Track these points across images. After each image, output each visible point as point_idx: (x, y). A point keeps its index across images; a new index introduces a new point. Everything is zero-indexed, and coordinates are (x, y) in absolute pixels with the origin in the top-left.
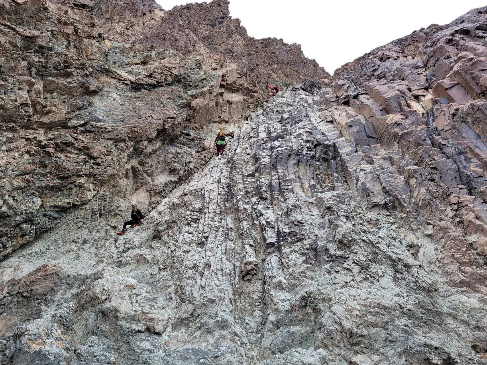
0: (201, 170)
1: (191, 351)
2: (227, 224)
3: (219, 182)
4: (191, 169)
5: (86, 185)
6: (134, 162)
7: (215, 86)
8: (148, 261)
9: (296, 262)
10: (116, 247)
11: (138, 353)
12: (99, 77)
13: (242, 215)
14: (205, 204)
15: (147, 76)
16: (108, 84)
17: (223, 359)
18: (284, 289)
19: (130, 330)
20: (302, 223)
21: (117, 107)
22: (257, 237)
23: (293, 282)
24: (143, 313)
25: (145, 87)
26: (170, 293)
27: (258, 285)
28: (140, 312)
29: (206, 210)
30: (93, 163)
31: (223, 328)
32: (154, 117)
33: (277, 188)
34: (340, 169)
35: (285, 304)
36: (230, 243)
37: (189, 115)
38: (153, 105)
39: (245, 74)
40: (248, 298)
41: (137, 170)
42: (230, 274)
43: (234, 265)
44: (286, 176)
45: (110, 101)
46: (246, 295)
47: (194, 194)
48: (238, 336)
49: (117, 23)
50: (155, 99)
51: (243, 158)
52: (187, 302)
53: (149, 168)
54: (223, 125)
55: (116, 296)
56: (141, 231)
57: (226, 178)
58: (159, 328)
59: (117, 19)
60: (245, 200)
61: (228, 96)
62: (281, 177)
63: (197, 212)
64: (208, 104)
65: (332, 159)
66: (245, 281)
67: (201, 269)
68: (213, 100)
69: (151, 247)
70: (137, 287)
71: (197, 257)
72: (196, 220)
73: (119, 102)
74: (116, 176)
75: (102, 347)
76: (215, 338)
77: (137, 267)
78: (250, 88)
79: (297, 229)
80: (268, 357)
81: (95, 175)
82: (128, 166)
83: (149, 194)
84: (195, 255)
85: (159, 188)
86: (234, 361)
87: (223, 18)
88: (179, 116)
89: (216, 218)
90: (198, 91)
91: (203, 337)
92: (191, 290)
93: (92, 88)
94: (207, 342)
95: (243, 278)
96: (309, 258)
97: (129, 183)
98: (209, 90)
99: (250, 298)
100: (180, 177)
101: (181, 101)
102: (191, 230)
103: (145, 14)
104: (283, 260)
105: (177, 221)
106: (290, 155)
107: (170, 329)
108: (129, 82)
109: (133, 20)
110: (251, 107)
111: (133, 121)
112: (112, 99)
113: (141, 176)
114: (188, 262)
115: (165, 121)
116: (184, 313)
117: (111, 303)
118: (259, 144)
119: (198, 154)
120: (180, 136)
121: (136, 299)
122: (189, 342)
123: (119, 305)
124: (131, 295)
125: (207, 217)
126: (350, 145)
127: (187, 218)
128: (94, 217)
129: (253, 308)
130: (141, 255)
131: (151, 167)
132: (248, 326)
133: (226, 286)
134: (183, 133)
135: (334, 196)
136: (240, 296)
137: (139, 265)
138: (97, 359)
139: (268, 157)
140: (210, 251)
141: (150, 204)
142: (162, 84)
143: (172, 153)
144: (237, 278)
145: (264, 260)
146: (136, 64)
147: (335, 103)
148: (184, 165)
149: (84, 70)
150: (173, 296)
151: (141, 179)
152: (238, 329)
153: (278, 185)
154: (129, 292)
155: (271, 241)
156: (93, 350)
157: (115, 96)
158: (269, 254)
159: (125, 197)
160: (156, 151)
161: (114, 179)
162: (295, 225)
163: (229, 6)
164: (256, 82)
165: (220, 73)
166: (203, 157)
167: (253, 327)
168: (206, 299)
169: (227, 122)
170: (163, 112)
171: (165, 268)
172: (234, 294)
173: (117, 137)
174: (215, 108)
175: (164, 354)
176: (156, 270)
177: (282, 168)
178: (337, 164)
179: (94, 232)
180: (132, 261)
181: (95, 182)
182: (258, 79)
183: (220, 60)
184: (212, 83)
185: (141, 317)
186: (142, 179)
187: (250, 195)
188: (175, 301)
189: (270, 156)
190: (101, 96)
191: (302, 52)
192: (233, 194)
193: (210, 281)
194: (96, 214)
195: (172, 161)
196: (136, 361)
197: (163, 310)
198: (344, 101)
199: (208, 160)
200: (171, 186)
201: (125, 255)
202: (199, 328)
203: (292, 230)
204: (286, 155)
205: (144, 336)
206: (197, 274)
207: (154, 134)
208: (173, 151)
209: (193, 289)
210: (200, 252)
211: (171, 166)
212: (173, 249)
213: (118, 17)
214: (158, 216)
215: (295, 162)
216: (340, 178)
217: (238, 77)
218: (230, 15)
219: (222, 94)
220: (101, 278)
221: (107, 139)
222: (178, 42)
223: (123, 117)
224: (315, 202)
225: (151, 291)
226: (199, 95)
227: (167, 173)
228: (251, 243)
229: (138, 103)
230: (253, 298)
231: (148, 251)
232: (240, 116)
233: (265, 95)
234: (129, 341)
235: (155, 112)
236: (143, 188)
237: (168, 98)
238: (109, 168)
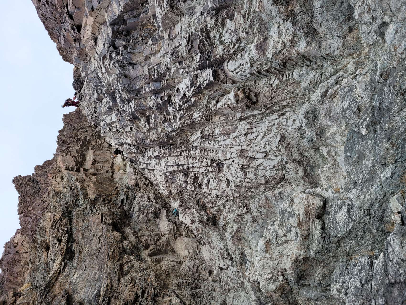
0: (157, 187)
1: (348, 154)
2: (198, 138)
3: (158, 157)
4: (155, 196)
6: (145, 254)
7: (77, 177)
8: (239, 228)
9: (232, 31)
10: (227, 269)
11: (354, 225)
12: (54, 295)
13: (187, 121)
14: (179, 169)
15: (60, 244)
16: (62, 284)
17: (362, 98)
18: (265, 39)
19: (321, 240)
20: (189, 36)
21: (87, 275)
22: (208, 97)
23: (256, 27)
24: (299, 225)
25: (70, 245)
26: (274, 195)
27: (263, 82)
28: (298, 229)
29: (186, 167)
30: (142, 298)
31: (315, 115)
32: (99, 235)
33: (157, 85)
34: (135, 13)
35: (284, 30)
36: (217, 132)
37: (104, 201)
38: (88, 236)
39: (68, 149)
40: (278, 92)
41: (153, 251)
42: (251, 123)
43: (241, 120)
44: (145, 76)
45: (80, 282)
46: (274, 94)
47: (170, 183)
48: (327, 91)
49: (24, 279)
50: (83, 234)
51: (134, 134)
52: (284, 172)
53: (152, 238)
54: (116, 168)
55: (278, 263)
56: (210, 241)
57: (154, 150)
58: (318, 202)
59: (22, 278)
60: (173, 122)
61: (88, 164)
62: (147, 81)
63: (188, 177)
64: (94, 183)
65: (126, 25)
66: (257, 101)
67: (245, 161)
68: (90, 178)
69: (224, 226)
70: (268, 236)
71: (233, 169)
72: (196, 178)
73: (82, 273)
74: (157, 272)
75: (346, 278)
76: (329, 124)
77: (246, 241)
78: (81, 143)
79: (196, 44)
81: (155, 295)
82: (149, 260)
83: (178, 238)
84: (231, 172)
85: (172, 227)
86: (364, 81)
87: (33, 181)
88: (101, 210)
89: (192, 155)
90: (81, 193)
91: (329, 141)
92: (270, 168)
93: (64, 302)
94: (335, 134)
95: (254, 103)
96: (227, 14)
97: (166, 259)
98: (79, 182)
99: (277, 89)
100: (163, 207)
101: (88, 209)
102: (205, 181)
103: (17, 252)
104: (232, 52)
105: (197, 199)
106: (126, 76)
107: (318, 190)
108: (63, 263)
109: (22, 264)
110: (100, 142)
111: (102, 257)
112: (78, 280)
113: (160, 246)
114: (239, 179)
115: (105, 224)
116: (297, 174)
117: (287, 268)
118: (121, 118)
119: (142, 191)
120: (123, 209)
122: (335, 161)
123: (290, 257)
124: (277, 243)
125: (191, 165)
126: (111, 5)
127: (193, 188)
128: (199, 295)
129: (289, 83)
130: (233, 237)
131: (151, 237)
132: (313, 82)
133: (264, 126)
134: (120, 206)
135: (159, 5)
136: (275, 103)
137: (244, 238)
138: (366, 283)
139: (130, 104)
140: (226, 154)
141: (188, 237)
142: (69, 228)
143: (139, 216)
144: (255, 113)
145: (234, 82)
146: (47, 257)
147: (80, 43)
148: (151, 203)
150: (277, 192)
151: (163, 247)
152: (317, 95)
153: (155, 83)
154: (274, 247)
155: (211, 74)
156: (352, 289)
157: (75, 277)
158: (225, 75)
159: (180, 263)
160: (135, 232)
161: (161, 274)
162: (192, 46)
163: (22, 176)
164: (76, 138)
165: (65, 172)
166: (145, 186)
167: (314, 74)
168: (280, 147)
169: (113, 164)
171: (247, 206)
172: (273, 113)
173: (117, 273)
174: (99, 176)
175: (354, 190)
176: (248, 217)
177: (138, 83)
178: (131, 18)
179: (215, 294)
181: (162, 295)
182: (73, 136)
183: (54, 173)
184: (74, 179)
185: (305, 228)
186: (163, 245)
187: (168, 117)
188: (283, 189)
189: (129, 101)
190: (74, 292)
192: (168, 138)
193: (258, 147)
194: (196, 293)
195: (146, 215)
196: (366, 226)
197: (295, 200)
198: (76, 31)
199: (148, 181)
200: (171, 215)
201: (233, 256)
202: (316, 149)
203: (197, 49)
204: (125, 81)
205: (328, 221)
206: (251, 165)
207: (118, 234)
208: (136, 215)
209: (268, 168)
210: (228, 167)
211: (151, 216)
212: (225, 200)
213: (19, 278)
214: (196, 224)
215: (131, 68)
216: (144, 10)
217: (70, 155)
218: (31, 175)
219: (86, 170)
220: (259, 283)
221: (119, 284)
222: (38, 217)
223: (97, 268)
224: (168, 32)
225: (272, 219)
226: (84, 191)
227: (158, 220)
228: (214, 102)
229: (85, 253)
230: (277, 85)
231: (229, 230)
232: (108, 152)
233: (90, 130)
234: (336, 239)
235: (96, 234)
236: (172, 244)
237: (83, 221)
238: (148, 281)
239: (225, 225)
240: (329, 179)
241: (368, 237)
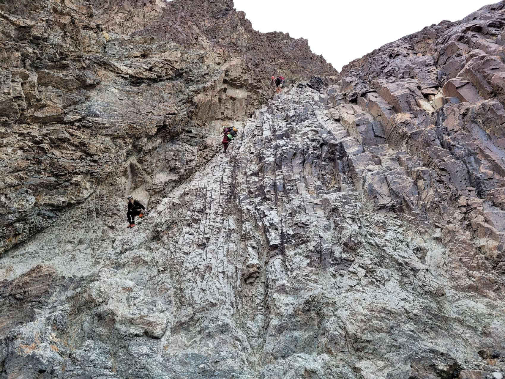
1: (190, 356)
2: (229, 225)
3: (221, 181)
4: (192, 168)
5: (83, 183)
6: (133, 160)
7: (218, 81)
8: (147, 262)
9: (300, 264)
10: (113, 247)
11: (136, 357)
12: (97, 70)
13: (245, 216)
14: (207, 204)
15: (147, 70)
16: (106, 77)
17: (224, 364)
18: (287, 293)
19: (127, 334)
20: (307, 225)
21: (115, 102)
22: (260, 238)
23: (297, 285)
24: (141, 317)
25: (145, 81)
26: (170, 296)
27: (261, 289)
28: (138, 316)
29: (208, 211)
30: (90, 160)
31: (224, 332)
32: (154, 112)
33: (281, 189)
34: (346, 169)
35: (288, 308)
36: (232, 245)
37: (191, 112)
38: (153, 101)
39: (249, 70)
40: (250, 302)
41: (136, 168)
42: (232, 277)
43: (236, 268)
44: (291, 176)
45: (108, 95)
46: (248, 298)
47: (195, 194)
48: (239, 340)
49: (116, 13)
50: (156, 94)
51: (246, 157)
52: (187, 305)
53: (149, 166)
54: (226, 122)
55: (113, 298)
56: (140, 231)
57: (229, 177)
58: (158, 332)
59: (116, 10)
60: (248, 200)
61: (232, 92)
62: (285, 177)
63: (198, 212)
64: (210, 100)
65: (338, 159)
66: (247, 284)
67: (201, 271)
68: (216, 95)
70: (135, 290)
71: (197, 259)
72: (196, 221)
73: (117, 97)
75: (98, 351)
76: (215, 343)
77: (135, 269)
78: (255, 84)
79: (301, 231)
80: (270, 362)
81: (92, 173)
82: (127, 164)
83: (148, 193)
84: (195, 257)
85: (159, 187)
86: (235, 366)
87: (227, 10)
88: (180, 112)
89: (217, 218)
90: (200, 86)
91: (203, 342)
92: (192, 293)
93: (89, 81)
94: (208, 347)
95: (245, 281)
96: (314, 261)
97: (127, 182)
98: (212, 85)
99: (252, 301)
100: (180, 176)
101: (183, 97)
102: (192, 231)
103: (145, 5)
104: (287, 263)
105: (177, 221)
106: (295, 154)
107: (168, 333)
108: (128, 76)
109: (132, 10)
110: (255, 104)
111: (132, 117)
112: (110, 93)
113: (140, 174)
114: (188, 264)
115: (165, 117)
116: (184, 316)
117: (108, 306)
118: (263, 142)
119: (200, 152)
120: (181, 133)
121: (134, 302)
122: (188, 347)
123: (116, 308)
124: (129, 298)
125: (208, 217)
126: (358, 145)
127: (187, 218)
128: (90, 216)
129: (255, 312)
130: (140, 257)
132: (250, 330)
133: (227, 289)
134: (184, 130)
135: (340, 197)
136: (242, 299)
137: (137, 267)
138: (92, 364)
139: (272, 156)
140: (211, 253)
141: (149, 204)
142: (163, 79)
143: (173, 151)
144: (239, 281)
145: (267, 263)
146: (135, 57)
147: (342, 100)
148: (185, 164)
149: (81, 62)
150: (172, 299)
151: (140, 177)
152: (239, 333)
153: (282, 186)
154: (127, 295)
155: (275, 243)
156: (89, 354)
157: (113, 90)
158: (273, 256)
159: (123, 196)
160: (156, 148)
161: (112, 177)
162: (299, 227)
164: (261, 78)
165: (224, 67)
166: (204, 156)
167: (255, 331)
168: (206, 303)
169: (230, 119)
170: (164, 107)
171: (164, 271)
172: (235, 297)
173: (115, 134)
174: (218, 105)
175: (162, 359)
176: (155, 272)
177: (287, 167)
178: (343, 164)
179: (91, 232)
180: (130, 263)
181: (92, 180)
182: (263, 75)
183: (224, 54)
184: (215, 78)
185: (139, 321)
186: (141, 178)
187: (253, 195)
188: (174, 304)
189: (275, 155)
190: (99, 90)
191: (309, 47)
192: (236, 194)
193: (211, 283)
194: (92, 214)
195: (173, 159)
196: (133, 366)
197: (162, 314)
198: (351, 98)
199: (210, 159)
200: (172, 185)
201: (123, 256)
202: (200, 332)
203: (297, 232)
204: (290, 154)
205: (141, 340)
206: (197, 277)
207: (154, 131)
208: (174, 148)
209: (193, 292)
210: (201, 254)
211: (172, 164)
212: (173, 250)
213: (117, 7)
214: (157, 216)
215: (301, 161)
216: (346, 179)
217: (242, 73)
218: (234, 8)
219: (225, 90)
220: (98, 280)
221: (104, 135)
222: (180, 34)
223: (121, 112)
224: (320, 203)
225: (150, 294)
226: (202, 90)
227: (168, 171)
228: (254, 245)
229: (137, 98)
230: (255, 301)
231: (146, 253)
232: (244, 114)
233: (270, 91)
234: (127, 345)
235: (155, 108)
236: (142, 187)
237: (169, 93)
238: (106, 165)
239: (151, 249)
240: (175, 342)
241: (126, 368)
